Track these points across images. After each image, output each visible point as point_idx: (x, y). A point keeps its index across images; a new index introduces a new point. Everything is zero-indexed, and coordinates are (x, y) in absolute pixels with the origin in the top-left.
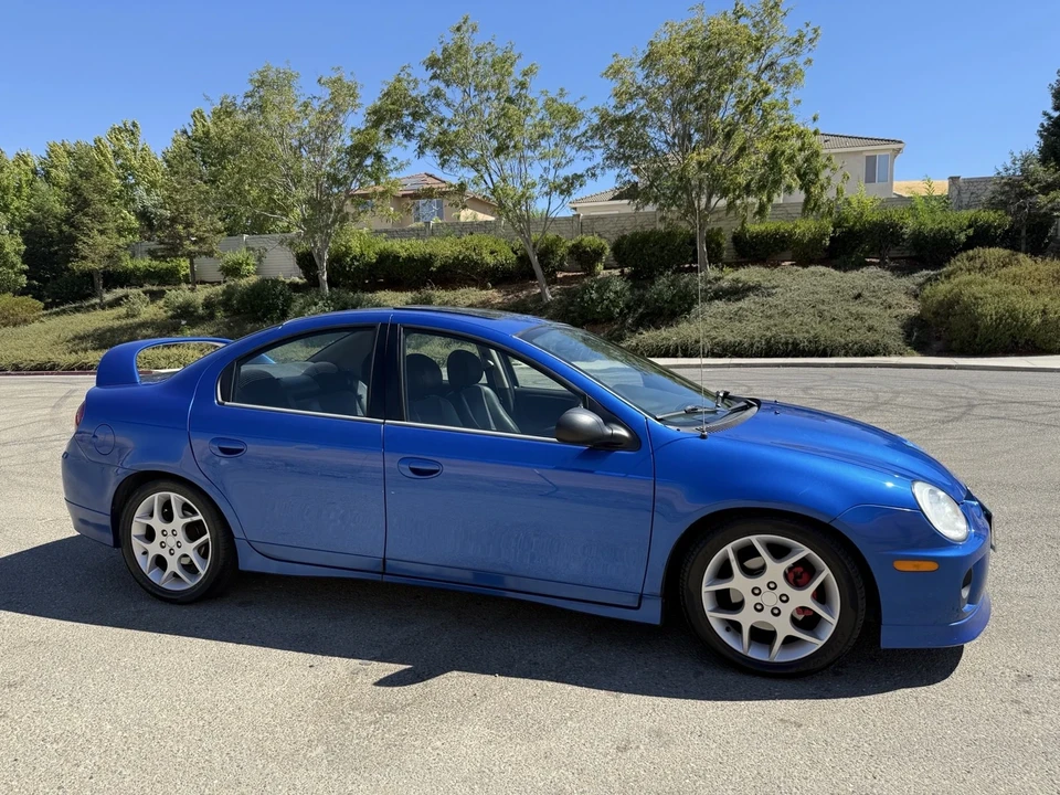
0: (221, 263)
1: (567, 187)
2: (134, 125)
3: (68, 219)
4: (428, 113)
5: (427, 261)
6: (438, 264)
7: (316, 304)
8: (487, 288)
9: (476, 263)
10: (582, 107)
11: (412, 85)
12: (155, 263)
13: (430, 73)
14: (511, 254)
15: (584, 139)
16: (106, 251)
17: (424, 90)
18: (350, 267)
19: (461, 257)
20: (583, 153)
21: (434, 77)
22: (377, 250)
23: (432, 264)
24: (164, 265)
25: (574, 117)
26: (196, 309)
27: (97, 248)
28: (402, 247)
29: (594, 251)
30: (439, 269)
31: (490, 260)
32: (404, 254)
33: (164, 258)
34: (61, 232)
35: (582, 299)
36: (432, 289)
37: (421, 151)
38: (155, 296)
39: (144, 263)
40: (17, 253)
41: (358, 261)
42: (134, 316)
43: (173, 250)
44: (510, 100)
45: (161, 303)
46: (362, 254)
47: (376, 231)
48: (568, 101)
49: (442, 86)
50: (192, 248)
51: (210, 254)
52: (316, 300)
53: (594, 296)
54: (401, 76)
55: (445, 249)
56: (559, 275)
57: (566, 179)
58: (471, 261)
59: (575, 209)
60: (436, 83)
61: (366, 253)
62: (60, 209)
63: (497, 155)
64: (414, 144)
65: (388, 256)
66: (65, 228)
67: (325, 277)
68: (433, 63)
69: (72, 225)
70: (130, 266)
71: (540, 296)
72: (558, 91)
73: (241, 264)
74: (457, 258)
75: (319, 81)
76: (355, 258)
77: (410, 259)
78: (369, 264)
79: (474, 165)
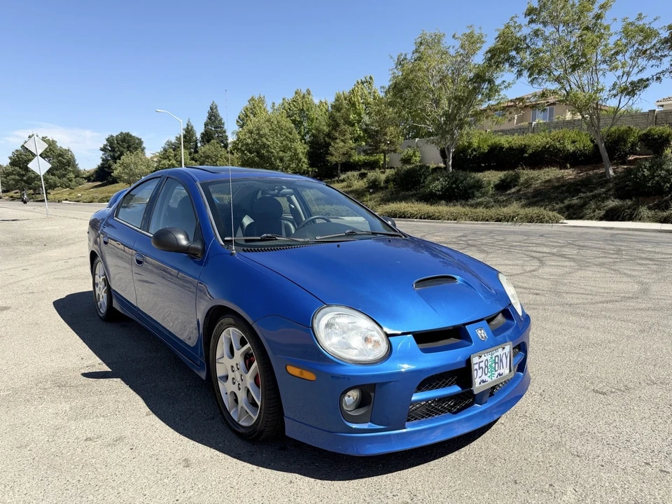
0: (402, 156)
1: (632, 90)
2: (371, 78)
3: (329, 135)
4: (528, 47)
5: (522, 149)
6: (530, 151)
7: (438, 180)
8: (566, 168)
9: (559, 150)
10: (655, 26)
11: (517, 29)
12: (367, 157)
13: (528, 18)
14: (589, 142)
15: (653, 51)
16: (344, 150)
17: (526, 31)
18: (470, 155)
19: (547, 146)
20: (653, 62)
21: (532, 21)
22: (490, 143)
23: (526, 152)
24: (372, 158)
25: (648, 34)
26: (380, 183)
27: (339, 150)
28: (504, 141)
29: (661, 137)
30: (531, 155)
31: (571, 148)
32: (506, 145)
33: (371, 154)
34: (325, 141)
35: (636, 175)
36: (524, 169)
37: (520, 74)
38: (363, 176)
39: (362, 157)
40: (303, 153)
41: (476, 151)
42: (350, 187)
43: (375, 149)
44: (587, 28)
45: (365, 180)
46: (479, 147)
47: (495, 131)
48: (644, 22)
49: (540, 26)
50: (386, 148)
51: (395, 151)
52: (439, 177)
53: (646, 173)
54: (510, 24)
55: (537, 141)
56: (631, 158)
57: (632, 83)
58: (555, 149)
59: (662, 106)
60: (535, 26)
61: (481, 146)
62: (326, 129)
63: (573, 70)
64: (515, 70)
65: (496, 148)
66: (326, 139)
67: (450, 163)
68: (530, 12)
69: (330, 138)
70: (357, 159)
71: (605, 174)
72: (637, 16)
73: (412, 157)
74: (545, 147)
75: (454, 37)
76: (474, 150)
77: (511, 149)
78: (483, 154)
79: (558, 80)
